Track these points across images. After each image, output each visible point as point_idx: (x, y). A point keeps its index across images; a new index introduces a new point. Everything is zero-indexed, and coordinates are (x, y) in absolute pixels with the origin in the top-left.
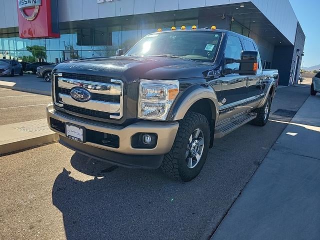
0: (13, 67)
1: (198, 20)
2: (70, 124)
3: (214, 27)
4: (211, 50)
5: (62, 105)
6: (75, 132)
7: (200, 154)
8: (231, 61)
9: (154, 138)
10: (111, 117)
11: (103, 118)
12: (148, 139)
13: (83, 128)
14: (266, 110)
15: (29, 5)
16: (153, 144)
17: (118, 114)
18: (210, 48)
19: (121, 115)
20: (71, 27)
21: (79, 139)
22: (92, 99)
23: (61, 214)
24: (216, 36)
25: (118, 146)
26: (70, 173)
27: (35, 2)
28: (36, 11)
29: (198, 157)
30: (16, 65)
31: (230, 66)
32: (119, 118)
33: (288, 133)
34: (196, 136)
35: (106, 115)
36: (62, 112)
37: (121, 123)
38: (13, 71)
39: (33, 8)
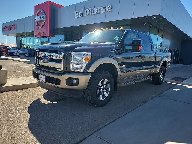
0: (30, 52)
1: (130, 26)
2: (40, 74)
3: (122, 28)
4: (117, 39)
5: (39, 66)
6: (42, 78)
7: (107, 94)
8: (128, 45)
9: (77, 81)
10: (58, 70)
11: (54, 70)
12: (75, 81)
13: (45, 76)
14: (162, 75)
15: (40, 20)
16: (77, 84)
17: (61, 69)
18: (117, 38)
19: (62, 69)
20: (59, 31)
21: (44, 81)
22: (50, 61)
23: (29, 115)
24: (122, 32)
25: (60, 85)
26: (41, 100)
27: (43, 18)
28: (43, 23)
29: (106, 95)
30: (32, 51)
31: (127, 48)
32: (61, 70)
33: (174, 89)
34: (105, 83)
35: (56, 69)
36: (39, 69)
37: (61, 73)
38: (30, 54)
39: (42, 21)
